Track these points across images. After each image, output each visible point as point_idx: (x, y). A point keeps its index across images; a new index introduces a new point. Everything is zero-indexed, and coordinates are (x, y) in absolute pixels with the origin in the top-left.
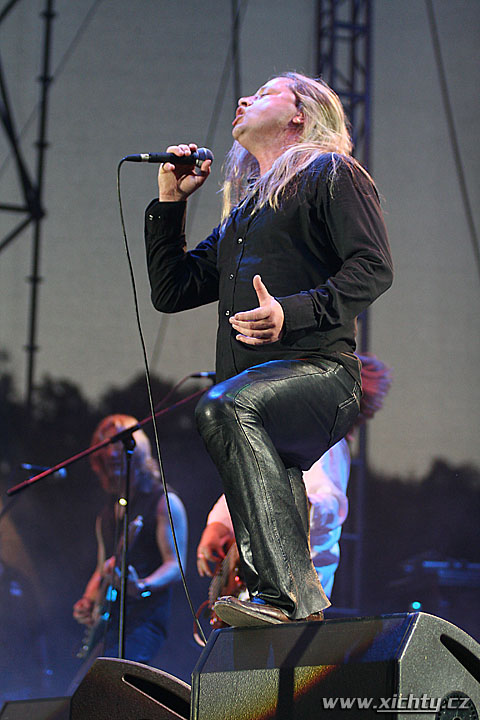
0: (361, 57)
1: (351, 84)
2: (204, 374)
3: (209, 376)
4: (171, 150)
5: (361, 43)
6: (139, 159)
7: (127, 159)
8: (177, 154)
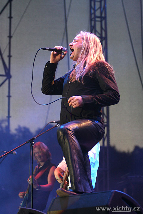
0: (103, 27)
1: (101, 34)
2: (54, 121)
3: (56, 122)
4: (56, 47)
5: (103, 22)
6: (46, 49)
7: (42, 49)
8: (57, 49)
